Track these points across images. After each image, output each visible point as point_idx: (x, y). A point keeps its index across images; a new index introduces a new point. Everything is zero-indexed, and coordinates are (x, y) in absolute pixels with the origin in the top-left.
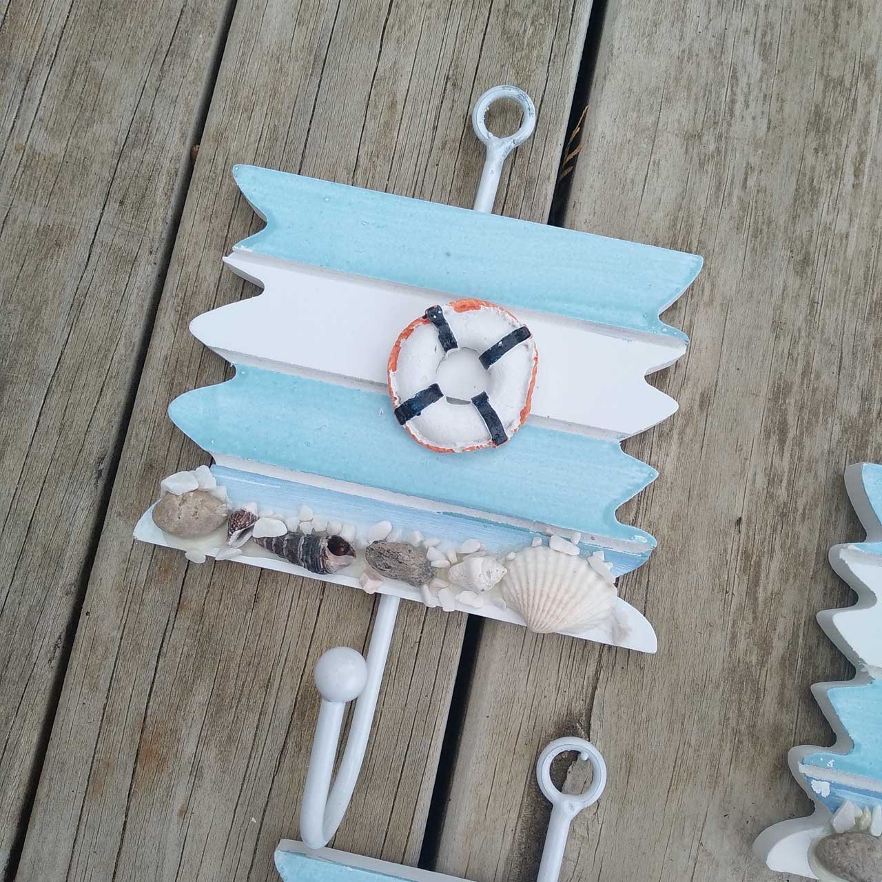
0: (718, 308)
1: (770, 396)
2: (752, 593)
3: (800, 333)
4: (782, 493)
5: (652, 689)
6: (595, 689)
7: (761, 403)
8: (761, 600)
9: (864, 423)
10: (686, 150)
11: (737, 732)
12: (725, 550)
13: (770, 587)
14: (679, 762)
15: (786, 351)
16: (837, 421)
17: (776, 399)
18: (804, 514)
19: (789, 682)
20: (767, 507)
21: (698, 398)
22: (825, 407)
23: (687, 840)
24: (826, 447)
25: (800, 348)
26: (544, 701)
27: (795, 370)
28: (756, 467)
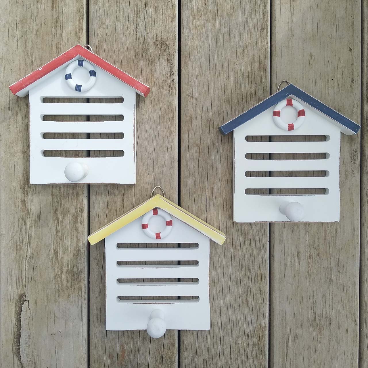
0: (38, 194)
1: (54, 212)
2: (57, 259)
3: (58, 195)
4: (60, 234)
5: (38, 284)
6: (25, 287)
7: (52, 214)
8: (59, 260)
9: (76, 214)
10: (23, 156)
11: (59, 290)
12: (49, 250)
13: (61, 256)
14: (47, 299)
15: (56, 201)
16: (70, 215)
17: (55, 213)
18: (66, 238)
19: (68, 276)
20: (57, 238)
21: (37, 216)
22: (67, 212)
23: (52, 315)
24: (68, 222)
25: (59, 199)
26: (15, 293)
27: (58, 205)
28: (53, 230)
